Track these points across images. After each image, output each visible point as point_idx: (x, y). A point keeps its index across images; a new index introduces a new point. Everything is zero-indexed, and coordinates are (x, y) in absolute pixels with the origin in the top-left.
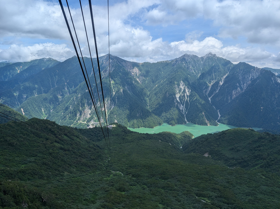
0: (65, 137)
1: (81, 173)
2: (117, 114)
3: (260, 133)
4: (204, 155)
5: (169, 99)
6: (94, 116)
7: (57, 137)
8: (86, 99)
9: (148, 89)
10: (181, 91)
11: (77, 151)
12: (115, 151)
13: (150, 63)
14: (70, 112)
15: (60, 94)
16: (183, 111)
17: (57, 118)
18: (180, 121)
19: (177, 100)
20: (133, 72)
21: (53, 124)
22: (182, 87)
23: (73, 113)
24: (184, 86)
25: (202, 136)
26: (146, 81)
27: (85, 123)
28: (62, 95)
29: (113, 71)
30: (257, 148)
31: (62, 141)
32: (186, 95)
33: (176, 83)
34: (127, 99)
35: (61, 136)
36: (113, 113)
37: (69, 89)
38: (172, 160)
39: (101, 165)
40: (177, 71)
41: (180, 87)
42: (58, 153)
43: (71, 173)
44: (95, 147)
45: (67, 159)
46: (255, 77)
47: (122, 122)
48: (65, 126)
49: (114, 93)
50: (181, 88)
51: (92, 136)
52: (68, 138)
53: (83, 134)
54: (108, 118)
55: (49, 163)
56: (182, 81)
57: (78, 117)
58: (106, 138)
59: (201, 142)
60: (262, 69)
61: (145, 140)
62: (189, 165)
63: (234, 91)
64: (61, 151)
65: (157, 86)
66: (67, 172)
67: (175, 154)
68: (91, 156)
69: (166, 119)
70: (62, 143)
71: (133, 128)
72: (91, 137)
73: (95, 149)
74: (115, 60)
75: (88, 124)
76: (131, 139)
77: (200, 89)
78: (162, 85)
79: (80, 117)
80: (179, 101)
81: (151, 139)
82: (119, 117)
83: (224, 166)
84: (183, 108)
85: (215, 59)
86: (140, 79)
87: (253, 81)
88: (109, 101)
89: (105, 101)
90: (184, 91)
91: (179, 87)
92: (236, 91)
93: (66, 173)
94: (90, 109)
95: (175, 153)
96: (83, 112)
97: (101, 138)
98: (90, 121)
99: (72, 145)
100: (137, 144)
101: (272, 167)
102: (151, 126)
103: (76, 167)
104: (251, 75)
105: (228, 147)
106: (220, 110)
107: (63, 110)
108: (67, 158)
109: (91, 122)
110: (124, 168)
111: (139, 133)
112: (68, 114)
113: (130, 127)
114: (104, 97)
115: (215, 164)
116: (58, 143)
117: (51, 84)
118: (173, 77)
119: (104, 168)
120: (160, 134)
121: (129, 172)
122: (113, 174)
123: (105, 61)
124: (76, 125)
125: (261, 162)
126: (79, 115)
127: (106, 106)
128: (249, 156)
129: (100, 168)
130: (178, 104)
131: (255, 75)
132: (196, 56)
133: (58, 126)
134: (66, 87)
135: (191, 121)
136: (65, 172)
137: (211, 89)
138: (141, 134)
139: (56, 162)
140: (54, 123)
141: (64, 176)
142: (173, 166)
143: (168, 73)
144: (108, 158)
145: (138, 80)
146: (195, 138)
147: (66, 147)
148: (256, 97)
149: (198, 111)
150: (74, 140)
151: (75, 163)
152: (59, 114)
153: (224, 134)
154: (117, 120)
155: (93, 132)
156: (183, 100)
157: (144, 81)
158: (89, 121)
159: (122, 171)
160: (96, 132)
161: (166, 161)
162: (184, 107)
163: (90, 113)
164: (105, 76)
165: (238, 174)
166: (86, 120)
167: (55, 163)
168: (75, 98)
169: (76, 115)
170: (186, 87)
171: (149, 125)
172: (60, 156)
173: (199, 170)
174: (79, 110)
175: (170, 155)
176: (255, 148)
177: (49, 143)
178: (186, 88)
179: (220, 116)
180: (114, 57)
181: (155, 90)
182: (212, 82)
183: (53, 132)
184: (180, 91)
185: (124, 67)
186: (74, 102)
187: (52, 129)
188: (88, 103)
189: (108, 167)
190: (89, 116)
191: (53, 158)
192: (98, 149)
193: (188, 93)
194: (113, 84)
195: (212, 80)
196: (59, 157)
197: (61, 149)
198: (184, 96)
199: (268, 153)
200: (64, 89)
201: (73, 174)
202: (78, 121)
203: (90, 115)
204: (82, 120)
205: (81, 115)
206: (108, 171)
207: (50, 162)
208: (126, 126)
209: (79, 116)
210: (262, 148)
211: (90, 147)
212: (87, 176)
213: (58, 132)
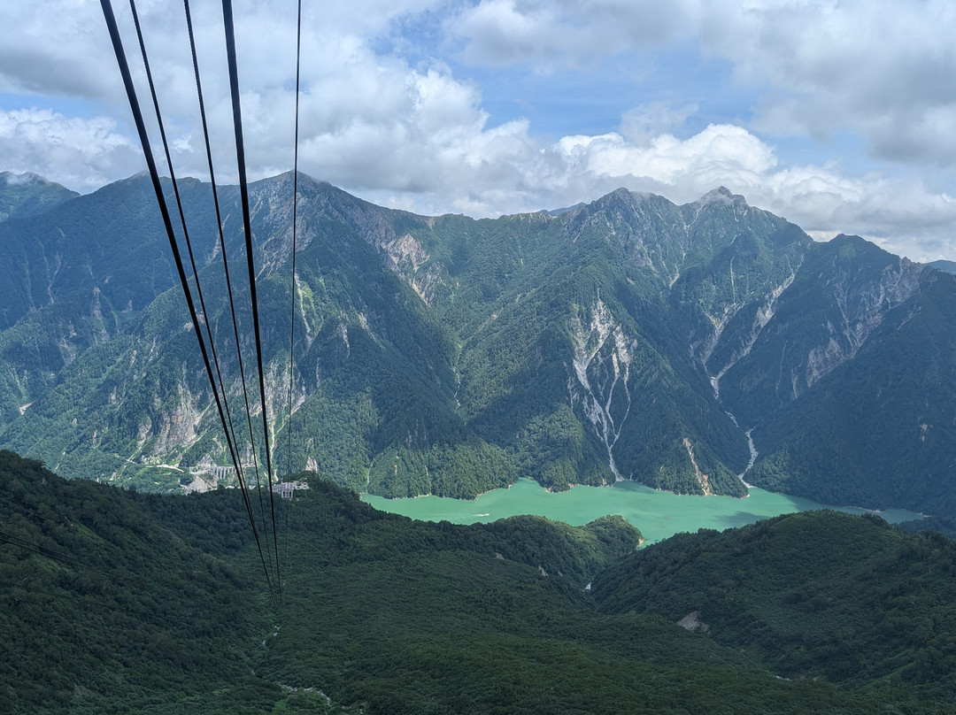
0: (85, 532)
1: (148, 694)
2: (320, 430)
3: (909, 536)
4: (679, 623)
5: (544, 375)
6: (215, 439)
7: (45, 531)
8: (185, 362)
9: (457, 329)
10: (597, 343)
11: (133, 593)
12: (300, 599)
13: (469, 220)
14: (111, 417)
15: (69, 334)
16: (601, 429)
17: (49, 441)
18: (588, 472)
19: (577, 380)
20: (396, 255)
21: (31, 472)
22: (601, 328)
23: (121, 420)
24: (611, 322)
25: (679, 541)
26: (452, 296)
27: (172, 467)
28: (75, 341)
29: (310, 245)
30: (895, 596)
31: (70, 547)
32: (615, 359)
33: (576, 307)
34: (365, 370)
35: (65, 526)
36: (298, 429)
37: (112, 316)
38: (544, 641)
39: (238, 658)
40: (582, 259)
41: (593, 328)
42: (49, 602)
43: (102, 692)
44: (213, 579)
45: (87, 629)
46: (899, 300)
47: (340, 470)
48: (83, 481)
49: (310, 340)
50: (596, 329)
51: (202, 526)
52: (95, 536)
53: (162, 517)
54: (276, 450)
55: (6, 645)
56: (600, 303)
57: (141, 442)
58: (262, 539)
59: (672, 565)
60: (927, 267)
61: (436, 552)
62: (611, 665)
63: (815, 353)
64: (64, 592)
65: (495, 316)
66: (84, 688)
67: (561, 617)
68: (195, 616)
69: (529, 462)
70: (70, 555)
71: (386, 497)
72: (201, 532)
73: (213, 589)
74: (319, 201)
75: (186, 471)
76: (374, 545)
77: (676, 338)
78: (517, 313)
79: (153, 442)
80: (587, 386)
81: (459, 546)
82: (327, 447)
83: (759, 669)
84: (603, 417)
85: (740, 217)
86: (425, 283)
87: (893, 314)
88: (287, 378)
89: (270, 377)
90: (610, 346)
91: (587, 327)
92: (823, 353)
93: (80, 692)
94: (200, 406)
95: (561, 609)
96: (167, 419)
97: (241, 538)
98: (198, 458)
99: (114, 567)
100: (399, 571)
101: (950, 678)
102: (465, 490)
103: (125, 665)
104: (882, 288)
105: (778, 590)
106: (758, 428)
107: (77, 408)
108: (88, 625)
109: (203, 465)
110: (336, 672)
111: (408, 519)
112: (99, 428)
113: (372, 493)
114: (263, 355)
115: (721, 663)
116: (51, 555)
117: (29, 290)
118: (565, 284)
119: (249, 674)
120: (498, 528)
121: (357, 692)
122: (287, 700)
123: (278, 200)
124: (132, 475)
125: (905, 658)
126: (151, 431)
127: (269, 397)
128: (862, 632)
129: (234, 669)
130: (582, 396)
131: (899, 291)
132: (661, 201)
133: (54, 483)
134: (98, 307)
135: (633, 472)
136: (77, 688)
137: (723, 338)
138: (418, 523)
139: (37, 641)
140: (37, 466)
141: (72, 705)
142: (545, 667)
143: (546, 265)
144: (267, 627)
145: (415, 287)
146: (650, 548)
147: (86, 576)
148: (899, 380)
149: (664, 432)
150: (121, 545)
151: (121, 646)
152: (59, 423)
153: (765, 536)
154: (316, 458)
155: (209, 511)
156: (602, 384)
157: (441, 293)
158: (192, 458)
159: (329, 686)
160: (221, 510)
161: (517, 647)
162: (605, 411)
163: (196, 423)
164: (275, 266)
165: (808, 706)
166: (181, 457)
167: (35, 647)
168: (137, 357)
169: (134, 431)
170: (618, 328)
171: (456, 485)
172: (56, 614)
173: (651, 684)
174: (149, 412)
175: (536, 620)
176: (886, 596)
177: (8, 555)
178: (617, 333)
179: (754, 453)
180: (315, 184)
181: (488, 332)
182: (726, 311)
183: (29, 506)
184: (592, 342)
185: (360, 229)
186: (127, 373)
187: (29, 495)
188: (190, 379)
189: (267, 670)
190: (192, 438)
191: (26, 625)
192: (227, 588)
193: (623, 353)
194: (306, 301)
195: (724, 303)
196: (51, 621)
197: (65, 582)
198: (609, 364)
199: (934, 619)
200: (88, 313)
201: (113, 698)
202: (144, 459)
203: (198, 431)
204: (161, 453)
205: (156, 430)
206: (268, 687)
207: (14, 640)
208: (354, 486)
209: (147, 435)
210: (913, 598)
211: (191, 578)
212: (172, 705)
213: (53, 507)
